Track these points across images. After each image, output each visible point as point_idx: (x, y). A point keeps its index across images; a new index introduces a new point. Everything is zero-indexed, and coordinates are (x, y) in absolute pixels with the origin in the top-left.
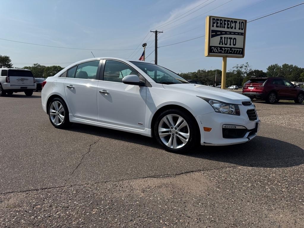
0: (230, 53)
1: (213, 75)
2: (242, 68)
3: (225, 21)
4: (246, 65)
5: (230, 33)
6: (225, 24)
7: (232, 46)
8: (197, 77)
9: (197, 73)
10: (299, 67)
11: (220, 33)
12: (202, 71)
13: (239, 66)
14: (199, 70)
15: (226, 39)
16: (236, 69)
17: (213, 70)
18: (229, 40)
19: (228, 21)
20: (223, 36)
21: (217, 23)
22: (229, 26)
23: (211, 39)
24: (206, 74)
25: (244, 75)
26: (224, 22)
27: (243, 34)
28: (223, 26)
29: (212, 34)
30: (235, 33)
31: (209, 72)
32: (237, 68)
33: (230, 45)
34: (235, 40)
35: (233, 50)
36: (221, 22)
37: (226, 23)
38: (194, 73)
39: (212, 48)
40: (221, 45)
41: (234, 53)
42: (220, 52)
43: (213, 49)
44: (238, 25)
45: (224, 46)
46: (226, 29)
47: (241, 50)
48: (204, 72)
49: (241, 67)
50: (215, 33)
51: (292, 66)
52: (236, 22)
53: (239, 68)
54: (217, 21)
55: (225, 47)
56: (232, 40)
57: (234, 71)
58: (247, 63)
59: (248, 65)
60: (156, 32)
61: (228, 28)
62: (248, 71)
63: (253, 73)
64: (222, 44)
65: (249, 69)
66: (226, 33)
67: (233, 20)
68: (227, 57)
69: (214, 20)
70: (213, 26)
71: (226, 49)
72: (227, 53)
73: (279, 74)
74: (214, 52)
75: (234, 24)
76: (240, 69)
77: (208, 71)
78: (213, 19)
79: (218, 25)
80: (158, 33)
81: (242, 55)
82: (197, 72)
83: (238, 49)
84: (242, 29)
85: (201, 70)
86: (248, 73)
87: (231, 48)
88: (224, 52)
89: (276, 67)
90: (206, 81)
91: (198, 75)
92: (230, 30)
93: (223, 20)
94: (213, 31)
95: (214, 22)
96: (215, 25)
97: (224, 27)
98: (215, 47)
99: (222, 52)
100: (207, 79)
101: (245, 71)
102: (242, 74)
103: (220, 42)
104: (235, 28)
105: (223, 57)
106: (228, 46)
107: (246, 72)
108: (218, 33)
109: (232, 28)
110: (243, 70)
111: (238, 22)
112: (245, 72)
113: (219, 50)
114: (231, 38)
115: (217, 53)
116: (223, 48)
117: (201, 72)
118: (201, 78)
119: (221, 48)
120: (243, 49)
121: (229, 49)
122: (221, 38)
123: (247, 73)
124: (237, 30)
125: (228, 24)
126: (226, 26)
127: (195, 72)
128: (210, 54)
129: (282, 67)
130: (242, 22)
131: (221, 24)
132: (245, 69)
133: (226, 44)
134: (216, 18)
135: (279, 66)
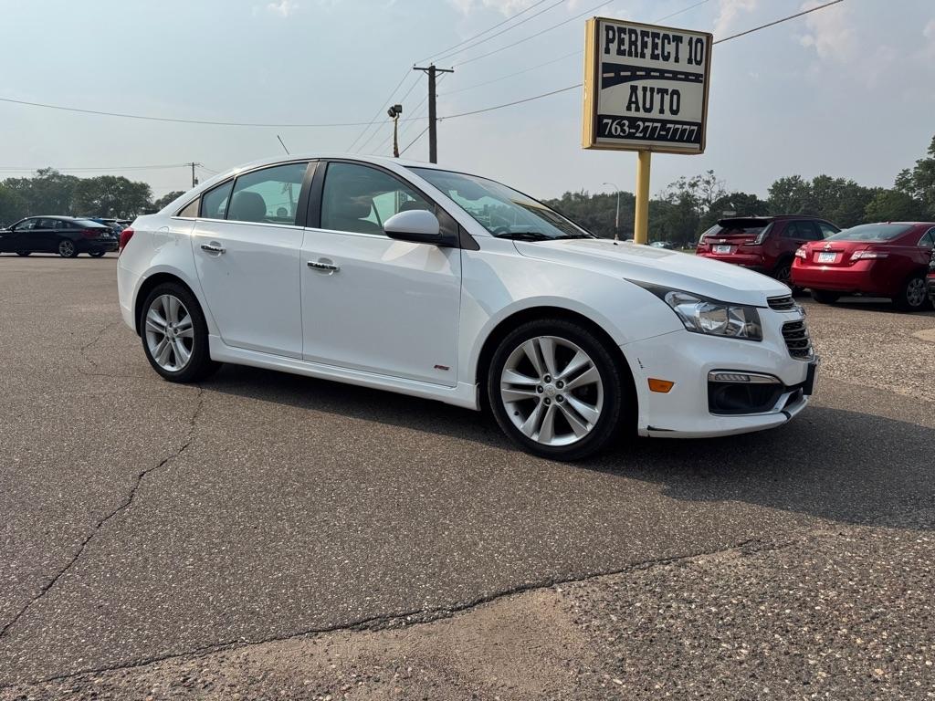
0: (661, 138)
1: (609, 208)
2: (696, 188)
3: (644, 34)
4: (706, 178)
5: (662, 74)
6: (644, 45)
7: (667, 115)
9: (563, 201)
10: (861, 185)
11: (629, 73)
12: (577, 195)
13: (687, 181)
14: (569, 194)
15: (648, 94)
16: (677, 191)
17: (609, 191)
18: (657, 97)
19: (656, 35)
20: (640, 84)
21: (621, 42)
22: (658, 52)
23: (602, 92)
24: (589, 206)
25: (702, 209)
26: (643, 39)
27: (702, 79)
28: (639, 50)
29: (605, 75)
30: (675, 76)
31: (599, 198)
32: (682, 186)
33: (662, 111)
34: (675, 97)
35: (670, 128)
36: (633, 39)
37: (649, 41)
38: (552, 202)
39: (605, 121)
40: (633, 114)
41: (673, 139)
42: (631, 136)
43: (607, 124)
44: (684, 48)
45: (642, 114)
46: (647, 62)
47: (696, 128)
48: (583, 198)
49: (693, 185)
50: (612, 75)
51: (841, 181)
52: (678, 40)
53: (686, 188)
54: (619, 36)
55: (644, 120)
56: (667, 98)
57: (671, 195)
58: (711, 172)
59: (714, 178)
60: (432, 70)
61: (654, 57)
62: (714, 195)
63: (729, 202)
64: (637, 109)
65: (716, 189)
66: (648, 73)
67: (671, 34)
68: (651, 150)
69: (611, 32)
70: (607, 51)
71: (648, 127)
72: (652, 138)
73: (803, 208)
74: (610, 135)
75: (673, 44)
76: (690, 191)
77: (595, 197)
78: (608, 28)
79: (622, 48)
80: (437, 73)
81: (697, 146)
82: (561, 199)
83: (685, 127)
84: (698, 63)
85: (573, 193)
86: (713, 201)
87: (664, 122)
88: (641, 135)
89: (794, 185)
91: (563, 209)
92: (660, 64)
93: (639, 30)
94: (607, 67)
95: (611, 36)
96: (613, 47)
97: (643, 56)
98: (614, 118)
99: (638, 135)
100: (592, 219)
101: (704, 197)
102: (697, 205)
103: (630, 102)
104: (677, 60)
105: (639, 150)
106: (655, 114)
107: (707, 201)
108: (622, 74)
109: (666, 58)
110: (699, 193)
111: (686, 38)
112: (704, 199)
113: (626, 128)
114: (663, 91)
115: (619, 137)
116: (640, 123)
117: (573, 198)
118: (575, 216)
119: (633, 121)
120: (701, 126)
121: (659, 125)
122: (634, 89)
123: (709, 202)
124: (683, 66)
125: (655, 46)
126: (648, 52)
127: (556, 200)
128: (600, 139)
129: (812, 185)
130: (699, 41)
131: (632, 43)
132: (706, 190)
133: (647, 110)
134: (616, 26)
135: (805, 182)
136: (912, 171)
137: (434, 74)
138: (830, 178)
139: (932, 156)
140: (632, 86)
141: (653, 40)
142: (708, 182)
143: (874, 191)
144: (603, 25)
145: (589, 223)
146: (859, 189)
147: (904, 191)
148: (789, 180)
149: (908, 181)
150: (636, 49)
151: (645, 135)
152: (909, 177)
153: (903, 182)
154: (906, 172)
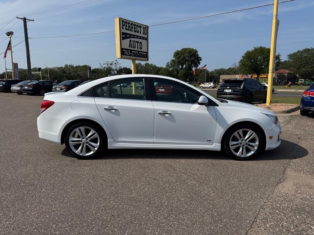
0: (138, 56)
1: (82, 71)
2: (112, 65)
3: (132, 24)
4: (115, 62)
5: (137, 37)
6: (132, 28)
7: (139, 50)
8: (65, 72)
10: (157, 66)
11: (129, 36)
12: (70, 66)
14: (67, 65)
15: (134, 42)
16: (107, 66)
17: (81, 65)
18: (136, 44)
19: (135, 25)
20: (132, 39)
21: (126, 26)
22: (136, 30)
23: (122, 41)
24: (75, 69)
25: (115, 72)
26: (132, 26)
27: (147, 39)
28: (131, 29)
29: (123, 36)
30: (140, 38)
31: (78, 67)
32: (108, 64)
33: (138, 48)
34: (141, 44)
35: (140, 53)
36: (129, 25)
37: (133, 26)
38: (60, 68)
39: (124, 50)
40: (130, 48)
41: (141, 57)
42: (131, 55)
43: (124, 51)
44: (142, 29)
45: (133, 49)
46: (133, 33)
47: (146, 54)
48: (72, 67)
49: (111, 64)
50: (125, 36)
51: (152, 65)
52: (140, 27)
53: (109, 65)
54: (126, 24)
55: (134, 51)
56: (139, 44)
57: (105, 67)
58: (116, 60)
59: (117, 62)
60: (25, 19)
61: (135, 31)
62: (118, 68)
63: (122, 70)
64: (132, 47)
65: (118, 66)
66: (134, 36)
67: (139, 25)
68: (136, 59)
69: (123, 23)
70: (123, 28)
71: (135, 53)
72: (135, 56)
73: (143, 72)
74: (125, 55)
75: (139, 28)
76: (110, 66)
77: (76, 66)
78: (123, 21)
79: (127, 28)
80: (27, 21)
81: (146, 59)
82: (64, 67)
83: (144, 53)
84: (146, 34)
85: (68, 65)
86: (118, 70)
87: (139, 51)
88: (133, 55)
89: (140, 65)
90: (76, 77)
91: (65, 71)
92: (136, 34)
93: (131, 23)
94: (123, 34)
95: (123, 24)
96: (124, 27)
97: (132, 31)
98: (126, 49)
99: (132, 55)
100: (78, 75)
101: (115, 68)
102: (113, 71)
103: (130, 45)
104: (140, 33)
105: (132, 60)
106: (136, 49)
107: (116, 70)
108: (127, 36)
109: (138, 32)
110: (113, 67)
111: (142, 27)
113: (129, 53)
114: (138, 42)
115: (128, 55)
116: (132, 51)
117: (68, 67)
118: (71, 73)
119: (131, 50)
120: (147, 53)
121: (137, 52)
122: (130, 41)
123: (117, 70)
124: (142, 35)
125: (135, 28)
126: (133, 30)
127: (62, 67)
128: (122, 56)
129: (144, 65)
130: (145, 28)
131: (129, 27)
132: (115, 66)
133: (134, 48)
134: (125, 21)
135: (142, 64)
136: (170, 63)
137: (26, 21)
138: (149, 64)
139: (174, 59)
140: (130, 40)
141: (134, 26)
142: (116, 64)
143: (161, 68)
144: (121, 20)
145: (76, 76)
146: (157, 67)
147: (168, 68)
148: (138, 64)
149: (169, 65)
150: (130, 29)
151: (134, 55)
152: (169, 64)
153: (168, 66)
154: (168, 63)
